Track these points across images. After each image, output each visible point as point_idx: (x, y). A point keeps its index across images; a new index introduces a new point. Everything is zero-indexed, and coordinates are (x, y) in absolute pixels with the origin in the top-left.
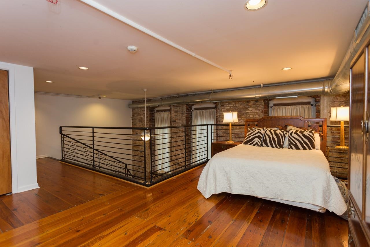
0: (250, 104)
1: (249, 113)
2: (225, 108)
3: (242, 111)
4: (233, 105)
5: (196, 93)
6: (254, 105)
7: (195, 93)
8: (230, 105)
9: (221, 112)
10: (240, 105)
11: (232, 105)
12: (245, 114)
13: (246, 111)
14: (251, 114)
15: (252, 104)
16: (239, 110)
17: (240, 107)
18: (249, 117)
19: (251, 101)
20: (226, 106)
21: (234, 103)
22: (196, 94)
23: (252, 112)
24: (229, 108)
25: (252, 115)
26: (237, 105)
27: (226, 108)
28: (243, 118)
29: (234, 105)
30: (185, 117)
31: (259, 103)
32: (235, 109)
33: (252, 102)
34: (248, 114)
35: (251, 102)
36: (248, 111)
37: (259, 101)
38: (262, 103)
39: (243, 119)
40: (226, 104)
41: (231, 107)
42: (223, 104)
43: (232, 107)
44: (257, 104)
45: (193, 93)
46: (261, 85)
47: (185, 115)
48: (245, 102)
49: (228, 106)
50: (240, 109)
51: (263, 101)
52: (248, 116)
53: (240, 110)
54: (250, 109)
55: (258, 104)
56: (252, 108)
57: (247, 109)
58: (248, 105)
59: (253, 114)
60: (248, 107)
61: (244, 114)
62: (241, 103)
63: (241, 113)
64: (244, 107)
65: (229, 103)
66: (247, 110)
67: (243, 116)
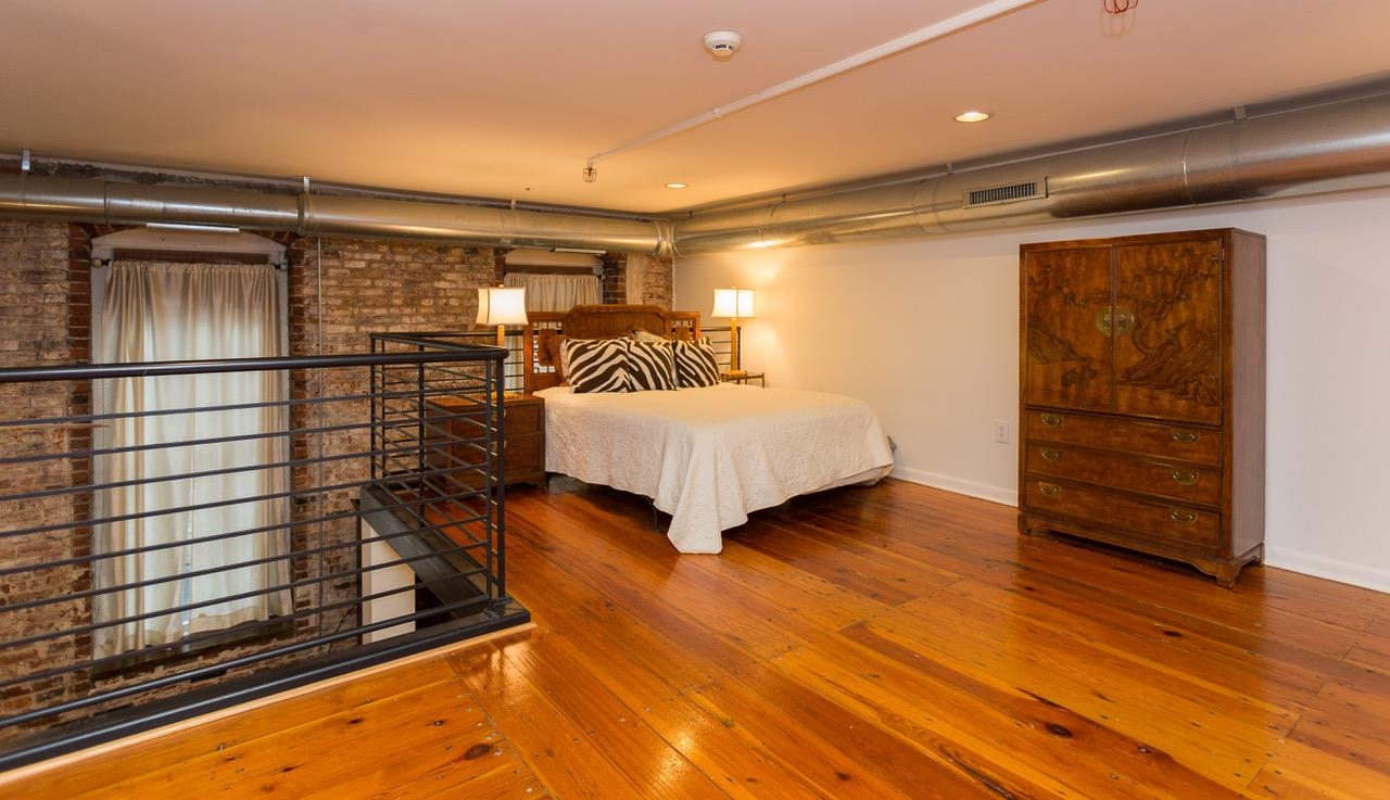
0: (450, 259)
1: (445, 290)
2: (343, 267)
3: (420, 282)
4: (384, 254)
5: (169, 172)
6: (463, 262)
7: (156, 171)
8: (368, 256)
9: (325, 282)
10: (410, 259)
11: (378, 257)
12: (430, 294)
13: (436, 285)
14: (453, 293)
15: (457, 259)
16: (406, 277)
17: (412, 266)
18: (446, 304)
19: (456, 247)
20: (348, 255)
21: (385, 249)
22: (160, 178)
23: (454, 286)
24: (362, 265)
25: (456, 297)
26: (398, 258)
27: (351, 265)
28: (424, 307)
29: (388, 258)
30: (62, 299)
31: (479, 259)
32: (392, 273)
33: (457, 252)
34: (442, 293)
35: (453, 251)
36: (441, 285)
37: (480, 251)
38: (490, 260)
39: (423, 310)
40: (349, 247)
41: (370, 262)
42: (334, 246)
43: (379, 262)
44: (472, 260)
45: (141, 170)
46: (510, 201)
47: (67, 285)
48: (430, 251)
49: (357, 256)
50: (410, 274)
51: (492, 254)
52: (444, 300)
53: (411, 278)
54: (450, 276)
55: (476, 262)
56: (459, 275)
57: (438, 276)
58: (440, 261)
59: (460, 293)
60: (441, 267)
61: (426, 292)
62: (415, 251)
63: (415, 289)
64: (428, 266)
65: (366, 247)
66: (439, 280)
67: (426, 302)
